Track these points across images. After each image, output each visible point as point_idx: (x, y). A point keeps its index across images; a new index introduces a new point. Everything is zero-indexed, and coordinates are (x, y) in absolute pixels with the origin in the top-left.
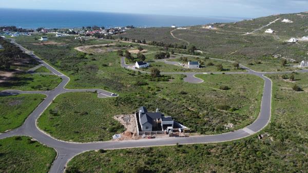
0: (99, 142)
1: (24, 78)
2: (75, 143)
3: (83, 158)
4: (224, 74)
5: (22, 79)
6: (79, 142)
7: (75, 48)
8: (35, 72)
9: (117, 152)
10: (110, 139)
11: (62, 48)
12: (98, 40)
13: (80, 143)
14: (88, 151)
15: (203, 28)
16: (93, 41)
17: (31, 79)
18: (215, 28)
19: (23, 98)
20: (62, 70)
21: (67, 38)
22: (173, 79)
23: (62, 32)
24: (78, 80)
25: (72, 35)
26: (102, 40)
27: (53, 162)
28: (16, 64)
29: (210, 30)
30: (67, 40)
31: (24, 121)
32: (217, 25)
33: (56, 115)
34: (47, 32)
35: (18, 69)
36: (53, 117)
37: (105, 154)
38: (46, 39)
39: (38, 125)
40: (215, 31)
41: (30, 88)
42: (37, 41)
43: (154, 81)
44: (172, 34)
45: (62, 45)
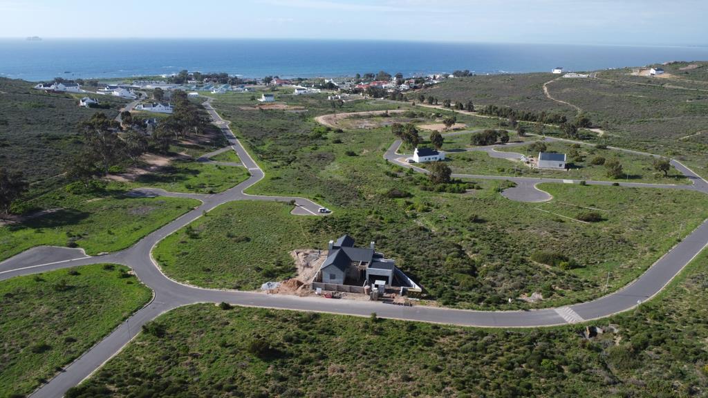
0: (233, 291)
1: (186, 169)
2: (191, 286)
3: (187, 313)
4: (617, 185)
5: (180, 172)
6: (199, 286)
7: (316, 118)
8: (211, 159)
9: (250, 311)
10: (255, 289)
11: (291, 117)
12: (371, 103)
13: (200, 288)
14: (203, 303)
15: (634, 74)
16: (362, 104)
17: (196, 172)
18: (666, 76)
19: (161, 204)
20: (262, 159)
21: (313, 96)
22: (479, 188)
23: (309, 85)
24: (278, 178)
25: (325, 91)
26: (381, 102)
27: (135, 311)
28: (184, 143)
29: (649, 80)
30: (311, 101)
31: (137, 241)
32: (675, 66)
33: (194, 236)
34: (280, 85)
35: (183, 153)
36: (189, 240)
37: (228, 311)
38: (272, 99)
39: (153, 250)
40: (665, 81)
41: (183, 188)
42: (252, 102)
43: (431, 190)
44: (545, 89)
45: (294, 112)
